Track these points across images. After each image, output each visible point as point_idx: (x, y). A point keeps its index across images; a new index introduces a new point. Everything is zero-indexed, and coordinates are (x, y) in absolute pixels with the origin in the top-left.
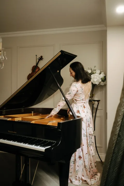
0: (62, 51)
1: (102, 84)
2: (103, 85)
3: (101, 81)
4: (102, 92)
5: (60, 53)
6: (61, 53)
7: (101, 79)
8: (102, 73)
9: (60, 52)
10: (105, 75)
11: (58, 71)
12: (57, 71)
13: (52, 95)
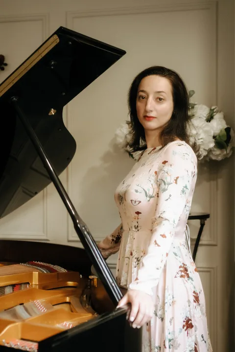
0: (62, 32)
1: (218, 155)
2: (220, 158)
3: (212, 145)
4: (213, 183)
5: (56, 40)
6: (58, 41)
7: (214, 137)
8: (218, 117)
9: (56, 37)
10: (227, 124)
11: (53, 112)
12: (49, 111)
13: (36, 193)
